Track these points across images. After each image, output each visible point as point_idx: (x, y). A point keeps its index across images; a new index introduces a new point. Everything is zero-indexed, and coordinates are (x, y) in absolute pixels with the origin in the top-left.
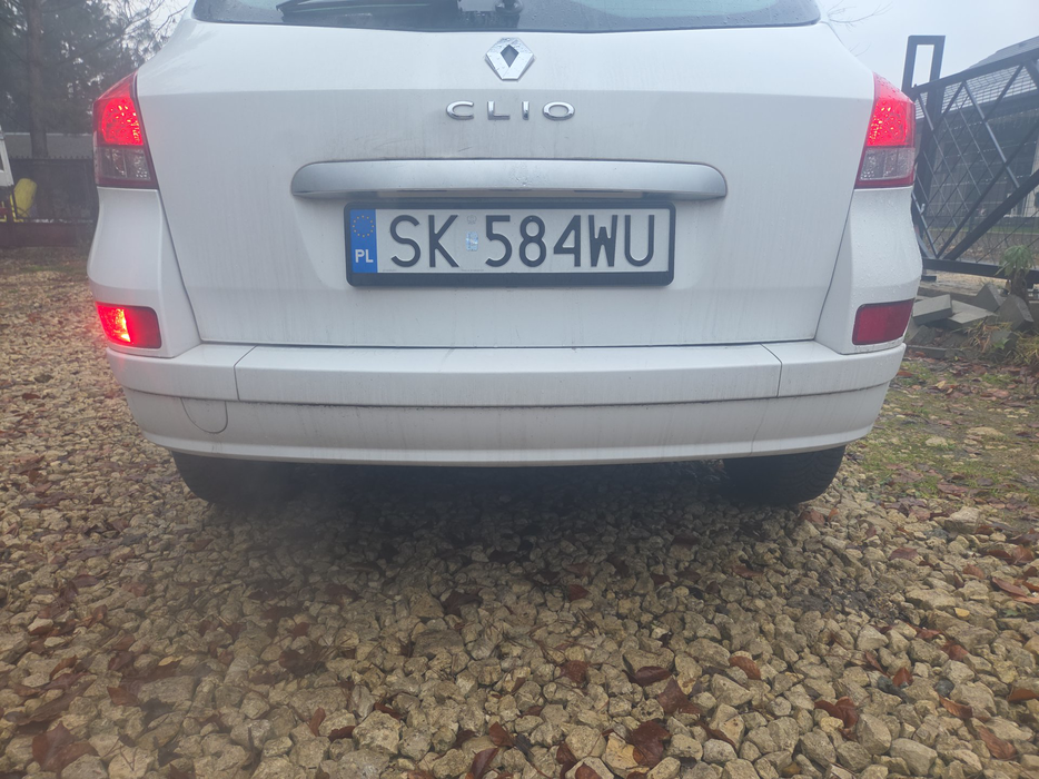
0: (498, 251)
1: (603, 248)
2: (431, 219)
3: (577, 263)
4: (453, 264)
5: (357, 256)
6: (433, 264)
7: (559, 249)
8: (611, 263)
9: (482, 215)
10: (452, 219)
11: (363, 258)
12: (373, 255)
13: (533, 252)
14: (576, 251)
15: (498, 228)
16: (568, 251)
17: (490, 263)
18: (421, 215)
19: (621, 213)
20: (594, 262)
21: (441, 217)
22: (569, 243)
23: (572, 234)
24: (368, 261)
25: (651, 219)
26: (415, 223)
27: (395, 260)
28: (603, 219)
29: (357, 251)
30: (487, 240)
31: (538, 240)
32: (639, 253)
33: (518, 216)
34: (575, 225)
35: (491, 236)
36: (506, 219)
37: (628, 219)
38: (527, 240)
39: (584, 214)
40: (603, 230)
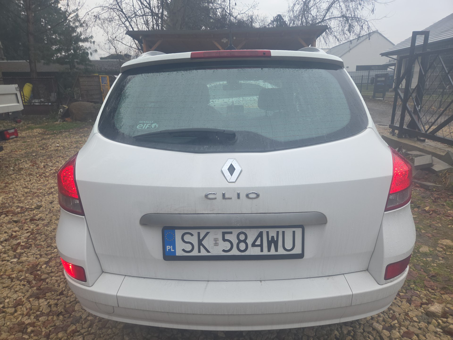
0: (227, 246)
1: (273, 244)
2: (199, 233)
3: (262, 251)
4: (208, 251)
5: (167, 248)
6: (199, 251)
7: (254, 245)
8: (276, 250)
9: (220, 232)
10: (208, 233)
11: (170, 250)
12: (174, 248)
13: (242, 246)
14: (261, 246)
15: (227, 237)
16: (258, 246)
17: (224, 251)
18: (195, 232)
19: (281, 230)
20: (269, 250)
21: (203, 233)
22: (258, 243)
23: (259, 239)
24: (172, 250)
25: (294, 232)
26: (192, 235)
27: (184, 250)
28: (273, 233)
29: (167, 247)
30: (223, 241)
31: (245, 241)
32: (289, 246)
33: (236, 232)
34: (260, 235)
35: (224, 240)
36: (231, 233)
37: (283, 233)
38: (240, 241)
39: (264, 231)
40: (273, 237)
